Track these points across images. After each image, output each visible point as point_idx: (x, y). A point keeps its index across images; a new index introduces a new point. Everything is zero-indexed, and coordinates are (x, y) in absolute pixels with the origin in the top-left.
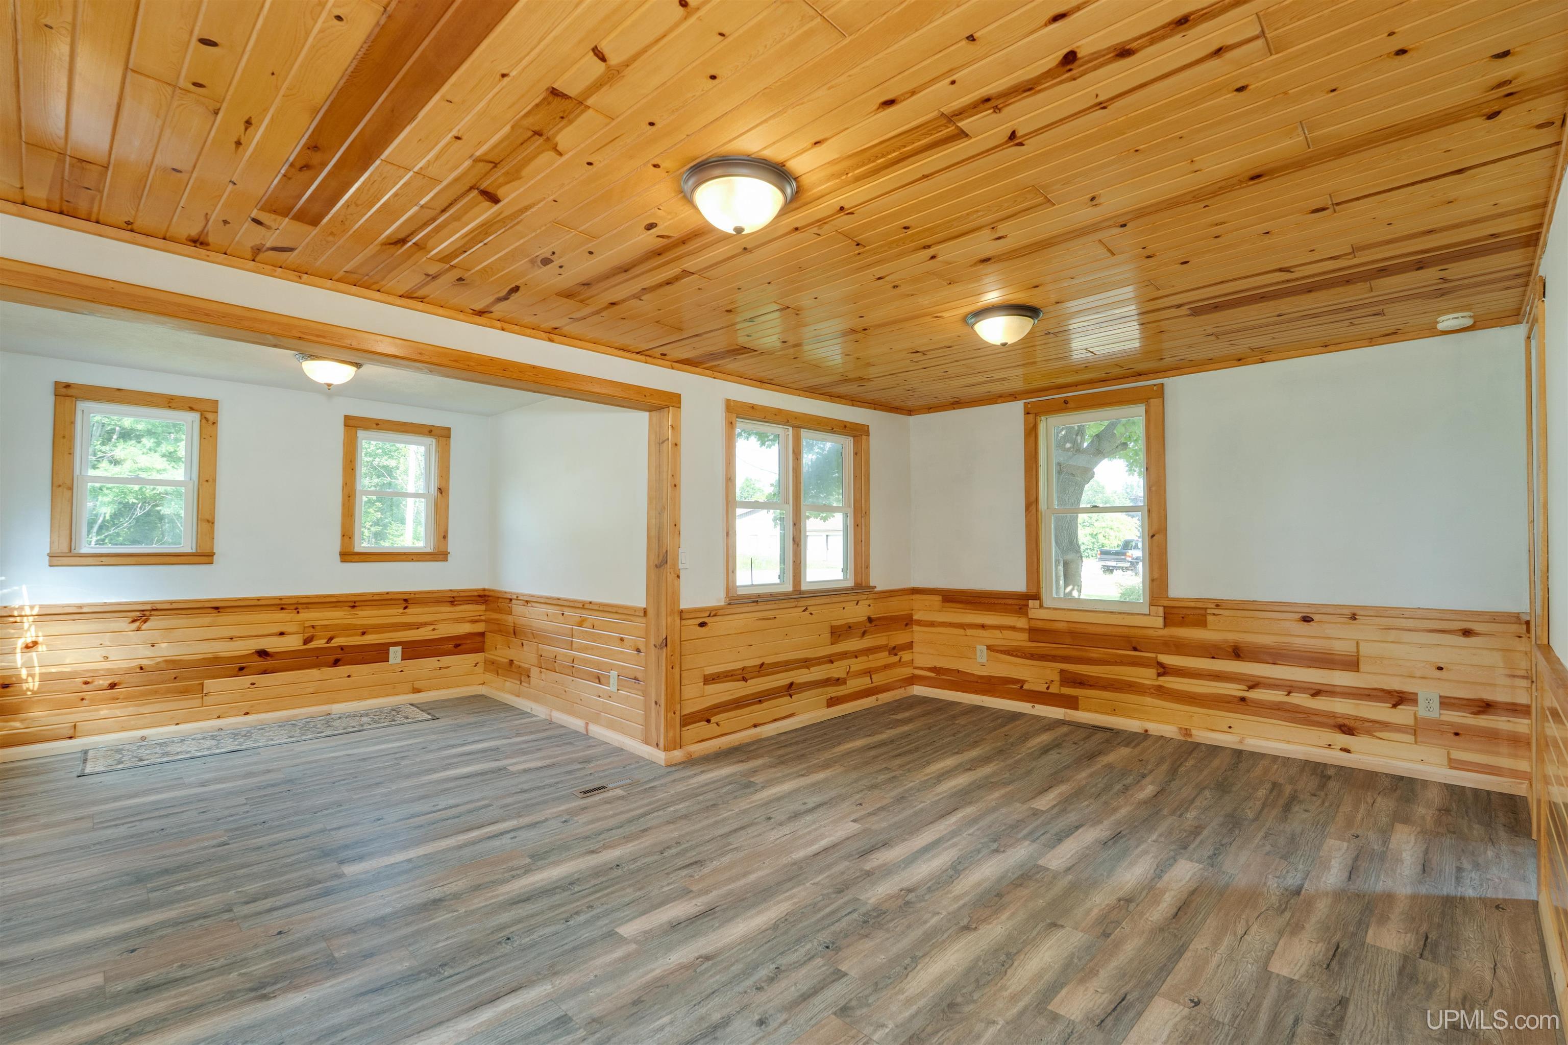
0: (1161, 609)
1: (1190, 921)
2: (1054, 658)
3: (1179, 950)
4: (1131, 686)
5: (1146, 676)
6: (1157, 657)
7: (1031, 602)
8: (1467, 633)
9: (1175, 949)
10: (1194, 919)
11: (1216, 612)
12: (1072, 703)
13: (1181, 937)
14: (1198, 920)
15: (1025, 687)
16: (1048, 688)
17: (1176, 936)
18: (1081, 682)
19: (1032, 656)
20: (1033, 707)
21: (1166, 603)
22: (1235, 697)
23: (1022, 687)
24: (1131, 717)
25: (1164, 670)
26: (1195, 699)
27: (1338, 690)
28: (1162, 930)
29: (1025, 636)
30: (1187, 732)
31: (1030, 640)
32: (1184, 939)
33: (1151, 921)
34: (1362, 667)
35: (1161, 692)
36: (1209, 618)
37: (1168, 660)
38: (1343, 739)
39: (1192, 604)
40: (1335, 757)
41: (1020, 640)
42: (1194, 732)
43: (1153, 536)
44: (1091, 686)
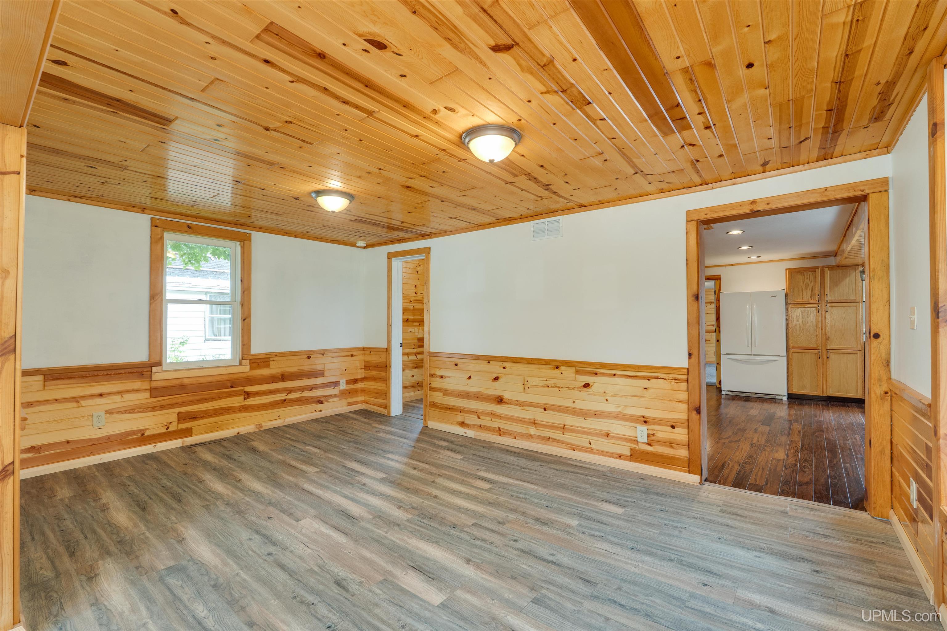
0: (248, 361)
2: (173, 406)
4: (228, 410)
5: (237, 401)
6: (244, 388)
7: (154, 369)
8: (352, 356)
11: (275, 359)
12: (188, 432)
15: (146, 434)
16: (167, 429)
18: (194, 417)
19: (153, 409)
20: (155, 446)
21: (251, 358)
22: (282, 400)
23: (143, 435)
24: (228, 429)
25: (248, 395)
26: (263, 407)
27: (318, 386)
29: (147, 394)
30: (260, 426)
31: (151, 397)
34: (326, 374)
35: (244, 409)
36: (271, 363)
37: (249, 389)
38: (319, 406)
39: (264, 356)
40: (317, 415)
41: (144, 397)
42: (263, 424)
43: (244, 320)
44: (201, 417)
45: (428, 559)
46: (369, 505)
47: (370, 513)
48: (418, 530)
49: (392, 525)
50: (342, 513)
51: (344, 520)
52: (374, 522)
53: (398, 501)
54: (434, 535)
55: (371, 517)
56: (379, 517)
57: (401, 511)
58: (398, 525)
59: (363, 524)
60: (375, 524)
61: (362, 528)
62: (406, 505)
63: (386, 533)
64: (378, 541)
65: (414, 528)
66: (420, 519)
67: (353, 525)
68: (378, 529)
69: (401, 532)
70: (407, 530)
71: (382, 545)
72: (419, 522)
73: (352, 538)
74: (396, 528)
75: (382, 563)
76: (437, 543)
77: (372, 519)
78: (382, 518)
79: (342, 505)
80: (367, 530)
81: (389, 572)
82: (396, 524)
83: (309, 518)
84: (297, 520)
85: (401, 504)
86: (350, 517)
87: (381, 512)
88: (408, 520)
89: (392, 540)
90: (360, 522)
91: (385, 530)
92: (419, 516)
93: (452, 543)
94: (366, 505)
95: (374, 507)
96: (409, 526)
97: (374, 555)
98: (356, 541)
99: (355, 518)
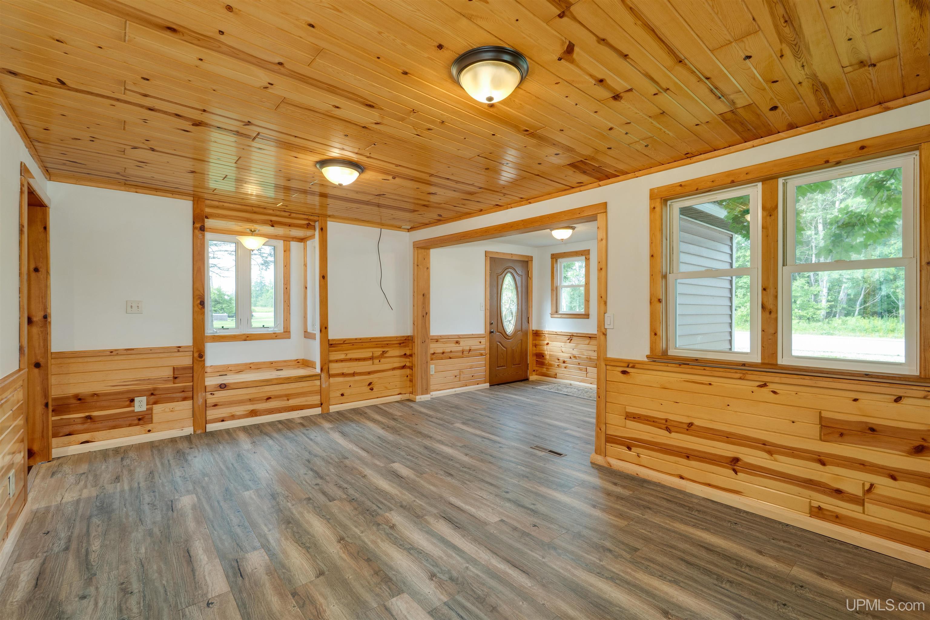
1: (178, 555)
3: (169, 538)
9: (171, 537)
10: (177, 557)
13: (174, 544)
14: (174, 558)
17: (177, 543)
28: (187, 541)
32: (172, 544)
33: (196, 540)
45: (390, 481)
46: (427, 533)
47: (427, 522)
48: (386, 500)
49: (408, 506)
50: (457, 525)
51: (454, 517)
52: (424, 512)
53: (391, 536)
54: (375, 495)
55: (426, 517)
56: (418, 517)
57: (394, 521)
58: (402, 506)
59: (435, 511)
60: (424, 509)
61: (436, 507)
62: (384, 530)
63: (414, 501)
64: (423, 495)
65: (389, 502)
66: (379, 510)
67: (445, 511)
68: (421, 505)
69: (401, 500)
70: (395, 501)
71: (420, 492)
72: (381, 507)
73: (444, 500)
74: (404, 503)
75: (422, 482)
76: (377, 489)
77: (426, 515)
78: (415, 515)
79: (460, 536)
80: (431, 505)
81: (418, 477)
82: (403, 507)
83: (492, 523)
84: (502, 521)
85: (391, 531)
86: (449, 520)
87: (415, 523)
88: (391, 511)
89: (412, 495)
90: (437, 513)
91: (415, 503)
92: (378, 514)
93: (365, 488)
94: (431, 533)
95: (421, 530)
96: (392, 504)
97: (427, 487)
98: (441, 497)
99: (443, 518)
